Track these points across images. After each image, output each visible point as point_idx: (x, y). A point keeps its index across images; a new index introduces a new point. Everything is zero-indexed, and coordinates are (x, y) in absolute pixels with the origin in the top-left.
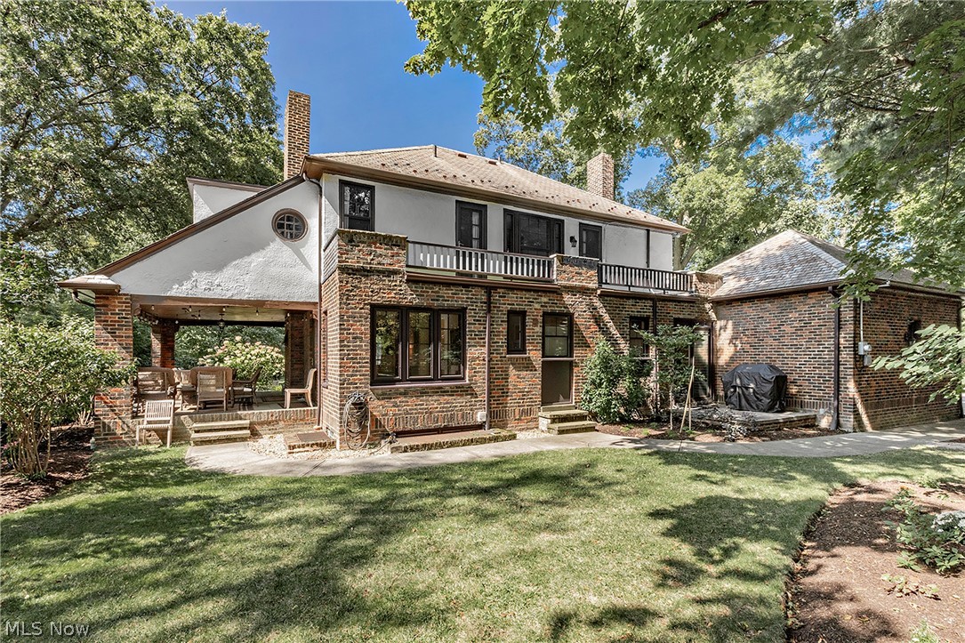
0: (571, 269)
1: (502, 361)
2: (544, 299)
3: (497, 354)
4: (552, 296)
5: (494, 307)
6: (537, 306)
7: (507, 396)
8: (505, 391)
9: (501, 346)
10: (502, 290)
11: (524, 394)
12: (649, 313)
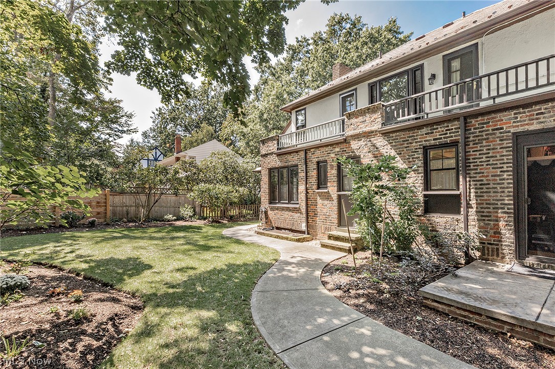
0: (356, 120)
1: (314, 194)
2: (337, 149)
3: (311, 189)
4: (342, 146)
5: (309, 161)
6: (333, 155)
7: (317, 217)
8: (316, 213)
9: (313, 185)
10: (313, 150)
11: (327, 217)
12: (458, 136)
